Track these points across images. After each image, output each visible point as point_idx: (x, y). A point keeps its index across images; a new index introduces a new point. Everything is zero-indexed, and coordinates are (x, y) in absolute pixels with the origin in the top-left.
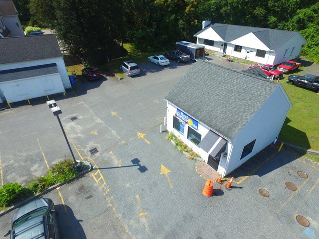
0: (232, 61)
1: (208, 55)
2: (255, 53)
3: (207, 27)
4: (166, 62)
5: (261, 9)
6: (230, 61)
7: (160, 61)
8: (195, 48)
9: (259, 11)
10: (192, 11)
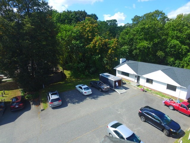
0: (146, 92)
1: (125, 84)
2: (166, 87)
3: (123, 62)
4: (89, 92)
5: (161, 52)
6: (144, 91)
7: (84, 91)
8: (114, 80)
9: (160, 53)
10: (113, 52)
